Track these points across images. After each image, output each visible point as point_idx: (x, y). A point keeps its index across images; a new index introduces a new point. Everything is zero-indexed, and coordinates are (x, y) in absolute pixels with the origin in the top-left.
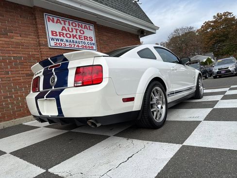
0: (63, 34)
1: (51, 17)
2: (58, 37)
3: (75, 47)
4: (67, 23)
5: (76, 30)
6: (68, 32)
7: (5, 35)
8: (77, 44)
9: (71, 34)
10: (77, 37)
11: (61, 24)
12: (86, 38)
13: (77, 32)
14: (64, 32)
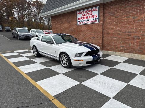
0: (82, 18)
1: (79, 12)
2: (80, 20)
3: (87, 23)
4: (84, 12)
5: (88, 14)
6: (84, 16)
7: (70, 23)
8: (87, 21)
9: (85, 17)
10: (88, 17)
11: (82, 13)
12: (93, 16)
13: (88, 15)
14: (83, 17)
